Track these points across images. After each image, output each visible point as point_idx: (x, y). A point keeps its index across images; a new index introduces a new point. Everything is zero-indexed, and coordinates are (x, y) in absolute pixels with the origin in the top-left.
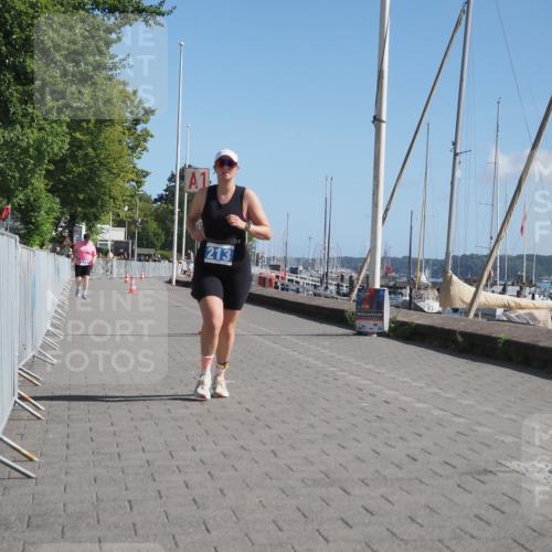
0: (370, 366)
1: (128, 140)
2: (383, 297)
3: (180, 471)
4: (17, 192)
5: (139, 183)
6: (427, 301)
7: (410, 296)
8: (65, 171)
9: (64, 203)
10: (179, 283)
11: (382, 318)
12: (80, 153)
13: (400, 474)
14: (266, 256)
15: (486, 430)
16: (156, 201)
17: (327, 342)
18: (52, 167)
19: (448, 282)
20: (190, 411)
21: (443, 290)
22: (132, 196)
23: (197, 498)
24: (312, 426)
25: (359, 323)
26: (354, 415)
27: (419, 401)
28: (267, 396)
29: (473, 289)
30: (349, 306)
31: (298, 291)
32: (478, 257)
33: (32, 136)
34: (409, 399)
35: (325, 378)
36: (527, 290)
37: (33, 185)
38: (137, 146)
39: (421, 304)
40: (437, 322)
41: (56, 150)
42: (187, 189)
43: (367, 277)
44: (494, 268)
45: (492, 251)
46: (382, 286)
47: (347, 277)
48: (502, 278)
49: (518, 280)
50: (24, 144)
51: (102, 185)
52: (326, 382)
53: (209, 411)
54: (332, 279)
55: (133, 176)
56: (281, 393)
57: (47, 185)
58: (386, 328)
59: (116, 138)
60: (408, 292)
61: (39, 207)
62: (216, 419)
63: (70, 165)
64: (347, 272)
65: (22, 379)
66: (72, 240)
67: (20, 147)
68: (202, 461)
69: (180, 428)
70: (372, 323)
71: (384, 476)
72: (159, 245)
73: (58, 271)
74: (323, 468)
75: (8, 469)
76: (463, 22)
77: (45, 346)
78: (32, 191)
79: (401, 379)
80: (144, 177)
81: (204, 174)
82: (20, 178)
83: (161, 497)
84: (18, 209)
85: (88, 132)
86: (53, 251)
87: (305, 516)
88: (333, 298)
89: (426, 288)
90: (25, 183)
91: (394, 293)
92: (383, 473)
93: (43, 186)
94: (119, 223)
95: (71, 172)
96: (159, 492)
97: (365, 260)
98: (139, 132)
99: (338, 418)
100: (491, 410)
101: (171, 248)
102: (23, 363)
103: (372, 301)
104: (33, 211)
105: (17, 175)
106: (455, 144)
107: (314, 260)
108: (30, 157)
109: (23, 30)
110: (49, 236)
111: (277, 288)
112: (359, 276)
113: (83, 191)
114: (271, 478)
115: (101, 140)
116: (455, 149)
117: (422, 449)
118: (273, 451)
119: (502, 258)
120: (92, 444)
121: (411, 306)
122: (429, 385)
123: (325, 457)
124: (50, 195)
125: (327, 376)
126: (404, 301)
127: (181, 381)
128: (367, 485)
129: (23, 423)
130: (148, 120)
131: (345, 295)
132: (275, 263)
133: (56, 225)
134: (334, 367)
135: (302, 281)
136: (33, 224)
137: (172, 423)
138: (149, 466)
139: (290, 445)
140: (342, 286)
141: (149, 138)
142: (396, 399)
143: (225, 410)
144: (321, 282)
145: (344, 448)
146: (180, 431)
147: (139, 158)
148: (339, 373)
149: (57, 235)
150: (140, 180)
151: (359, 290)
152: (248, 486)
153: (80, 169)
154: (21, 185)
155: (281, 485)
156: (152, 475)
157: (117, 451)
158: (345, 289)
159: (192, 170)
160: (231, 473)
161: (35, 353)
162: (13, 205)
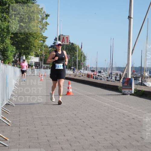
0: (127, 106)
2: (132, 81)
3: (60, 144)
5: (44, 41)
6: (148, 83)
7: (142, 81)
8: (17, 37)
9: (17, 49)
11: (131, 89)
13: (139, 144)
14: (90, 67)
16: (50, 47)
17: (112, 97)
18: (13, 36)
20: (63, 122)
22: (41, 46)
24: (107, 127)
25: (123, 91)
28: (90, 117)
30: (119, 84)
31: (101, 79)
33: (6, 24)
34: (142, 117)
35: (111, 110)
37: (6, 42)
38: (43, 28)
39: (145, 84)
43: (126, 74)
46: (131, 77)
47: (119, 74)
50: (3, 28)
51: (30, 42)
52: (111, 111)
53: (70, 122)
54: (114, 75)
55: (42, 39)
56: (96, 116)
57: (11, 42)
58: (133, 92)
60: (141, 79)
61: (8, 50)
62: (72, 125)
63: (19, 35)
64: (119, 72)
65: (3, 111)
66: (20, 62)
67: (1, 28)
68: (67, 140)
70: (128, 90)
71: (133, 145)
73: (15, 72)
74: (111, 142)
77: (11, 100)
78: (5, 44)
79: (139, 110)
80: (46, 39)
81: (67, 38)
82: (1, 40)
86: (14, 66)
89: (147, 78)
91: (136, 80)
92: (132, 144)
93: (9, 42)
94: (37, 56)
95: (19, 37)
97: (125, 68)
98: (44, 23)
99: (116, 124)
102: (3, 106)
103: (128, 83)
104: (6, 51)
107: (107, 68)
108: (5, 32)
110: (12, 61)
111: (93, 78)
112: (123, 74)
113: (24, 44)
114: (92, 146)
118: (93, 136)
120: (28, 134)
121: (142, 84)
122: (149, 113)
123: (112, 138)
124: (12, 45)
125: (112, 109)
126: (140, 82)
127: (60, 112)
128: (127, 148)
129: (3, 127)
130: (47, 18)
131: (118, 81)
132: (93, 69)
133: (14, 56)
134: (114, 106)
135: (102, 76)
136: (6, 56)
137: (56, 127)
138: (49, 142)
139: (99, 134)
140: (117, 77)
141: (47, 25)
142: (137, 117)
143: (75, 122)
144: (109, 76)
145: (118, 135)
146: (60, 129)
147: (44, 32)
148: (116, 109)
149: (14, 60)
150: (44, 40)
151: (123, 79)
152: (84, 149)
153: (23, 36)
154: (2, 43)
155: (96, 149)
156: (50, 145)
157: (37, 136)
158: (118, 79)
159: (63, 36)
160: (78, 144)
161: (7, 102)
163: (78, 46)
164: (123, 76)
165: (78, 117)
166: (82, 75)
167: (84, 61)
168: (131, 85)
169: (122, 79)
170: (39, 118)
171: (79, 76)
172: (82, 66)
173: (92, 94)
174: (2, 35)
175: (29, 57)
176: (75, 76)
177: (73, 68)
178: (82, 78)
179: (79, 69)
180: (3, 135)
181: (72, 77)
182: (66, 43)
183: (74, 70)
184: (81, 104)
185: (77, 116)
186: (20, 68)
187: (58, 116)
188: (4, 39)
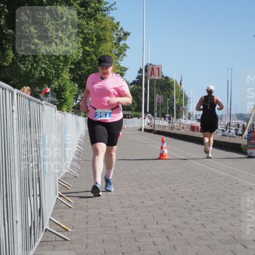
1: (115, 51)
3: (150, 236)
4: (54, 81)
5: (122, 75)
8: (81, 69)
9: (80, 87)
10: (146, 130)
12: (88, 58)
16: (131, 84)
17: (231, 161)
18: (73, 67)
20: (155, 202)
23: (160, 251)
24: (224, 210)
25: (249, 151)
28: (197, 193)
30: (243, 141)
37: (62, 76)
38: (120, 54)
41: (75, 57)
42: (149, 77)
43: (253, 125)
47: (241, 125)
52: (231, 185)
53: (165, 202)
54: (233, 127)
55: (118, 71)
56: (206, 192)
57: (70, 77)
59: (108, 49)
61: (66, 90)
62: (170, 207)
63: (83, 65)
64: (241, 122)
65: (60, 185)
67: (55, 56)
68: (162, 230)
73: (78, 124)
74: (231, 234)
75: (55, 235)
77: (72, 166)
78: (62, 80)
80: (125, 71)
81: (158, 68)
82: (55, 73)
83: (140, 251)
84: (54, 90)
85: (93, 46)
86: (75, 114)
88: (234, 137)
90: (58, 76)
93: (68, 77)
95: (83, 69)
96: (139, 248)
97: (251, 115)
98: (121, 46)
99: (239, 205)
101: (141, 111)
102: (60, 177)
104: (63, 91)
105: (54, 72)
107: (222, 116)
108: (60, 61)
110: (72, 106)
112: (247, 124)
115: (100, 51)
118: (202, 225)
120: (101, 221)
123: (233, 227)
124: (72, 82)
125: (231, 181)
127: (149, 185)
129: (61, 210)
130: (126, 38)
131: (241, 135)
133: (76, 99)
134: (235, 176)
136: (63, 99)
137: (144, 209)
138: (133, 233)
139: (212, 221)
140: (238, 130)
141: (127, 49)
143: (175, 201)
144: (226, 128)
146: (149, 213)
147: (122, 60)
148: (238, 180)
149: (77, 105)
150: (122, 73)
151: (249, 132)
152: (189, 244)
153: (89, 67)
154: (56, 77)
155: (208, 243)
156: (135, 238)
157: (114, 225)
158: (240, 132)
159: (152, 66)
160: (179, 237)
161: (67, 171)
162: (52, 88)
163: (176, 82)
164: (248, 127)
165: (178, 194)
166: (183, 127)
167: (185, 105)
169: (246, 133)
170: (117, 195)
171: (178, 129)
172: (182, 112)
173: (200, 157)
174: (56, 67)
176: (172, 128)
177: (168, 115)
178: (182, 132)
179: (178, 117)
180: (62, 223)
181: (167, 130)
182: (157, 78)
183: (170, 120)
184: (182, 174)
185: (176, 192)
186: (85, 116)
187: (146, 193)
188: (60, 71)
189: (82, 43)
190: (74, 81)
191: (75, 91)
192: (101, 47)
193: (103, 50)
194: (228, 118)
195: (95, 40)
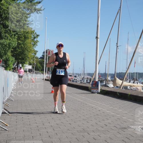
0: (95, 101)
1: (32, 43)
2: (98, 83)
4: (4, 56)
5: (35, 54)
6: (110, 85)
9: (16, 59)
10: (46, 80)
11: (98, 89)
12: (20, 46)
13: (103, 129)
15: (125, 118)
16: (40, 58)
17: (84, 95)
18: (13, 50)
19: (115, 80)
21: (114, 82)
22: (33, 57)
23: (50, 136)
24: (80, 117)
25: (92, 90)
26: (90, 114)
27: (108, 110)
29: (122, 81)
30: (89, 86)
31: (76, 82)
32: (123, 73)
33: (8, 41)
34: (105, 110)
36: (136, 81)
37: (8, 54)
38: (35, 44)
39: (108, 85)
40: (112, 90)
41: (14, 45)
42: (48, 55)
43: (94, 78)
44: (127, 76)
45: (127, 72)
46: (98, 81)
47: (89, 78)
48: (129, 79)
49: (133, 79)
50: (5, 44)
51: (25, 54)
54: (85, 79)
55: (34, 52)
56: (72, 108)
58: (99, 91)
59: (29, 42)
60: (105, 82)
61: (9, 60)
63: (17, 49)
64: (89, 77)
66: (18, 68)
67: (4, 45)
68: (51, 126)
69: (46, 117)
70: (96, 90)
71: (99, 130)
72: (40, 70)
74: (83, 128)
75: (1, 128)
76: (119, 12)
77: (11, 96)
78: (7, 56)
79: (103, 105)
80: (37, 52)
81: (52, 52)
82: (4, 52)
83: (41, 135)
84: (4, 60)
85: (22, 41)
86: (13, 71)
87: (78, 140)
89: (110, 81)
91: (101, 82)
93: (10, 55)
94: (30, 64)
95: (18, 51)
97: (94, 74)
98: (35, 41)
99: (87, 115)
100: (126, 112)
101: (43, 71)
102: (5, 100)
103: (95, 84)
104: (8, 61)
106: (117, 44)
107: (80, 74)
108: (7, 47)
109: (5, 14)
110: (12, 68)
111: (71, 81)
113: (21, 56)
114: (69, 130)
115: (25, 43)
116: (117, 45)
117: (109, 123)
118: (70, 123)
119: (129, 73)
121: (106, 86)
122: (110, 106)
123: (83, 125)
124: (12, 57)
125: (84, 104)
126: (104, 84)
127: (46, 105)
128: (94, 132)
130: (38, 38)
131: (89, 83)
132: (71, 75)
133: (14, 65)
134: (86, 101)
135: (77, 79)
136: (8, 64)
138: (38, 127)
139: (74, 122)
141: (38, 42)
142: (102, 110)
144: (82, 79)
145: (88, 122)
147: (35, 47)
148: (87, 103)
149: (14, 67)
152: (63, 132)
153: (20, 50)
154: (5, 55)
155: (72, 132)
157: (29, 123)
158: (89, 81)
159: (49, 51)
160: (59, 129)
161: (8, 98)
162: (2, 59)
164: (92, 79)
168: (98, 86)
169: (91, 82)
170: (31, 110)
173: (70, 93)
174: (5, 50)
175: (25, 65)
187: (45, 109)
188: (7, 52)
189: (17, 39)
190: (13, 56)
191: (13, 61)
192: (26, 41)
193: (27, 42)
194: (83, 75)
195: (23, 38)
